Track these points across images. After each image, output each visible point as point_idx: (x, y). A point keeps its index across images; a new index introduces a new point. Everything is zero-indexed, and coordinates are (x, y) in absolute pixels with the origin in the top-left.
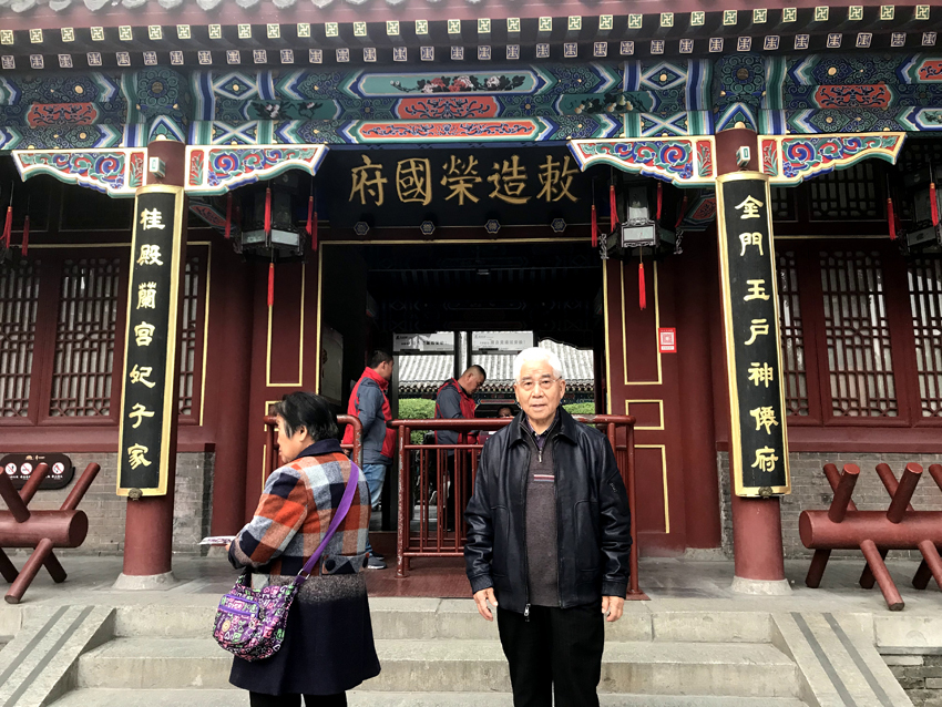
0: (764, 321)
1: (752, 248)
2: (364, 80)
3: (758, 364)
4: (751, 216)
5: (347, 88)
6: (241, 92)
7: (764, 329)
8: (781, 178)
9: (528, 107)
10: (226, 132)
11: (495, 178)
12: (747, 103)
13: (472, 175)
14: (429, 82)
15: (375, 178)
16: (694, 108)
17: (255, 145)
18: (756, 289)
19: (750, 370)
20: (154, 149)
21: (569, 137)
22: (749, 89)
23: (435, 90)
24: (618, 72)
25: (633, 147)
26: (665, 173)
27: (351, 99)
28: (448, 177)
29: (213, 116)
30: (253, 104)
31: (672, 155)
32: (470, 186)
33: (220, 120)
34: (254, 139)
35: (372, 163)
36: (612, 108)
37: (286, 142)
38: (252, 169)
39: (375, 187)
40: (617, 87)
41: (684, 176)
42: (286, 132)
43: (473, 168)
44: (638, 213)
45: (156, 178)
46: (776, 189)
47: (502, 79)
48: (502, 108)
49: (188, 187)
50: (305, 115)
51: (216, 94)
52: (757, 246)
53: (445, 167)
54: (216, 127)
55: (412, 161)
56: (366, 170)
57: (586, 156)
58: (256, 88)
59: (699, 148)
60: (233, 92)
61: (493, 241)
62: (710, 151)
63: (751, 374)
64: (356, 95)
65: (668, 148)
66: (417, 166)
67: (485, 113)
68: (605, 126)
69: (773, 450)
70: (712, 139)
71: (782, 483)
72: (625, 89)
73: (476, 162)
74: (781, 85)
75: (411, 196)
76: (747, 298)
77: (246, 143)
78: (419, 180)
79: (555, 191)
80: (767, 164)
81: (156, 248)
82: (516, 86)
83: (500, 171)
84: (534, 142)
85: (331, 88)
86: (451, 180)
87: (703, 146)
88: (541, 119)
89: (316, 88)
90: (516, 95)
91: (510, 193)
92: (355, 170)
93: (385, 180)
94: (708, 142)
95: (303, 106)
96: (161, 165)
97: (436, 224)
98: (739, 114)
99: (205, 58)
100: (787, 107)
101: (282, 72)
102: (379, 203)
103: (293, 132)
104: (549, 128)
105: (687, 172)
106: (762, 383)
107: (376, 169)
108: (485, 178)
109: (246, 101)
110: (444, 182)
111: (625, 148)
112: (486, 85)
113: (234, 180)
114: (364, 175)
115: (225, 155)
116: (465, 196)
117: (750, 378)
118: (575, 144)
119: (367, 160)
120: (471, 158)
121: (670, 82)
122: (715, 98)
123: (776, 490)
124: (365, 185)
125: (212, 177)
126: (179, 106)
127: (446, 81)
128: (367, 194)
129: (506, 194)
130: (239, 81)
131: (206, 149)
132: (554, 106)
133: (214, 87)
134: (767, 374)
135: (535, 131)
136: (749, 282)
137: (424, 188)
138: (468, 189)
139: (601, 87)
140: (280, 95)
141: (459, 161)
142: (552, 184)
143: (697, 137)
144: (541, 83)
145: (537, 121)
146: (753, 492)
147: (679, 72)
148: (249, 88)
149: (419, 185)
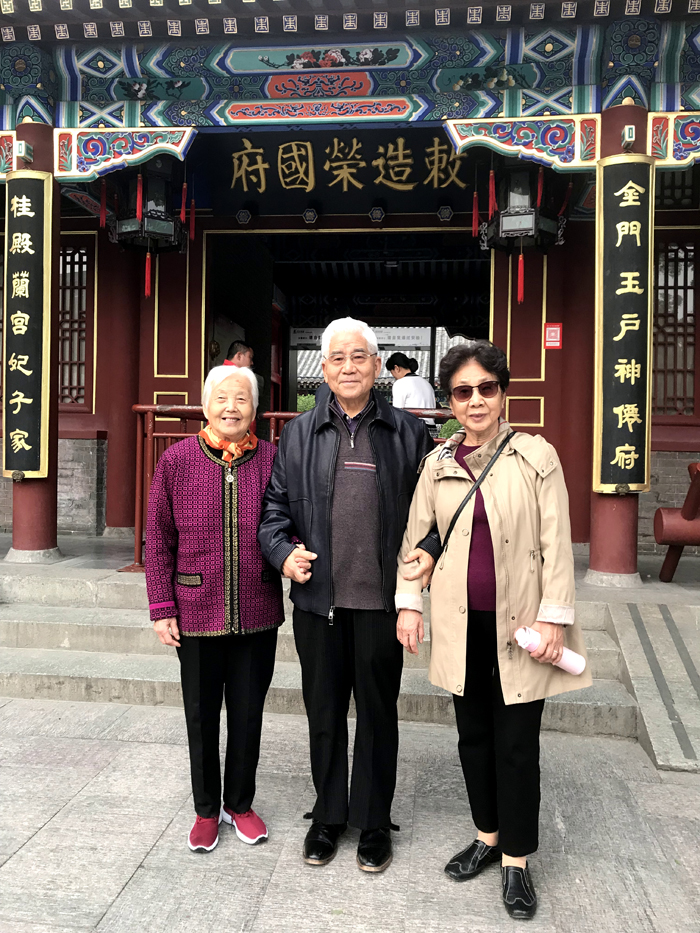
0: (636, 316)
1: (629, 239)
2: (231, 55)
3: (625, 361)
4: (631, 203)
5: (214, 64)
6: (106, 70)
7: (634, 325)
8: (670, 161)
9: (403, 83)
10: (93, 114)
11: (380, 162)
12: (639, 76)
13: (356, 159)
14: (299, 57)
15: (256, 163)
16: (581, 82)
17: (122, 128)
18: (630, 283)
19: (617, 367)
20: (23, 131)
21: (445, 117)
22: (640, 59)
23: (305, 65)
24: (498, 42)
25: (512, 128)
26: (545, 156)
27: (219, 77)
28: (332, 161)
29: (80, 97)
30: (119, 82)
31: (553, 137)
32: (354, 171)
33: (87, 101)
34: (122, 121)
35: (252, 148)
36: (492, 85)
37: (154, 125)
38: (120, 154)
39: (256, 173)
40: (498, 59)
41: (565, 160)
42: (153, 114)
43: (357, 152)
44: (518, 200)
45: (25, 164)
46: (662, 173)
47: (375, 52)
48: (376, 85)
49: (58, 173)
50: (172, 94)
51: (82, 72)
52: (635, 236)
53: (327, 151)
54: (83, 109)
55: (293, 144)
56: (248, 155)
57: (462, 138)
58: (121, 64)
59: (583, 129)
60: (97, 69)
61: (378, 230)
62: (594, 132)
63: (617, 371)
64: (224, 72)
65: (549, 129)
66: (299, 150)
67: (357, 90)
68: (483, 104)
69: (633, 448)
70: (598, 117)
71: (640, 480)
72: (507, 62)
73: (360, 145)
74: (679, 55)
75: (293, 182)
76: (619, 292)
77: (114, 126)
78: (301, 165)
79: (442, 176)
80: (656, 144)
81: (27, 236)
82: (390, 60)
83: (384, 155)
84: (408, 123)
85: (197, 65)
86: (334, 165)
87: (588, 125)
88: (415, 98)
89: (182, 65)
90: (391, 70)
91: (395, 179)
92: (236, 155)
93: (266, 166)
94: (593, 122)
95: (171, 85)
96: (27, 149)
97: (319, 212)
98: (629, 90)
99: (62, 32)
100: (683, 80)
101: (147, 47)
102: (261, 190)
103: (160, 113)
104: (423, 106)
105: (568, 154)
106: (628, 380)
107: (257, 154)
108: (369, 163)
109: (113, 79)
110: (327, 167)
111: (503, 128)
112: (358, 60)
113: (104, 165)
114: (246, 160)
115: (92, 139)
116: (349, 182)
117: (616, 375)
118: (450, 124)
119: (247, 144)
120: (355, 141)
121: (557, 52)
122: (604, 69)
123: (633, 487)
124: (246, 171)
125: (81, 163)
126: (43, 85)
127: (316, 55)
128: (249, 181)
129: (391, 180)
130: (104, 57)
131: (74, 132)
132: (430, 82)
133: (79, 64)
134: (633, 371)
135: (409, 111)
136: (623, 275)
137: (306, 173)
138: (352, 174)
139: (481, 60)
140: (146, 71)
141: (342, 144)
142: (439, 170)
143: (581, 116)
144: (417, 56)
145: (411, 100)
146: (610, 488)
147: (566, 41)
148: (114, 65)
149: (301, 170)
